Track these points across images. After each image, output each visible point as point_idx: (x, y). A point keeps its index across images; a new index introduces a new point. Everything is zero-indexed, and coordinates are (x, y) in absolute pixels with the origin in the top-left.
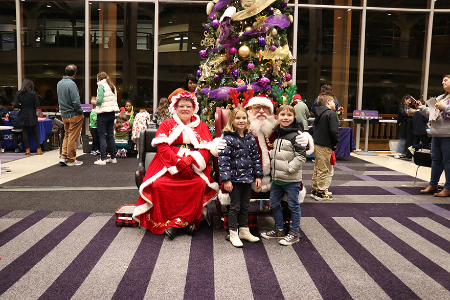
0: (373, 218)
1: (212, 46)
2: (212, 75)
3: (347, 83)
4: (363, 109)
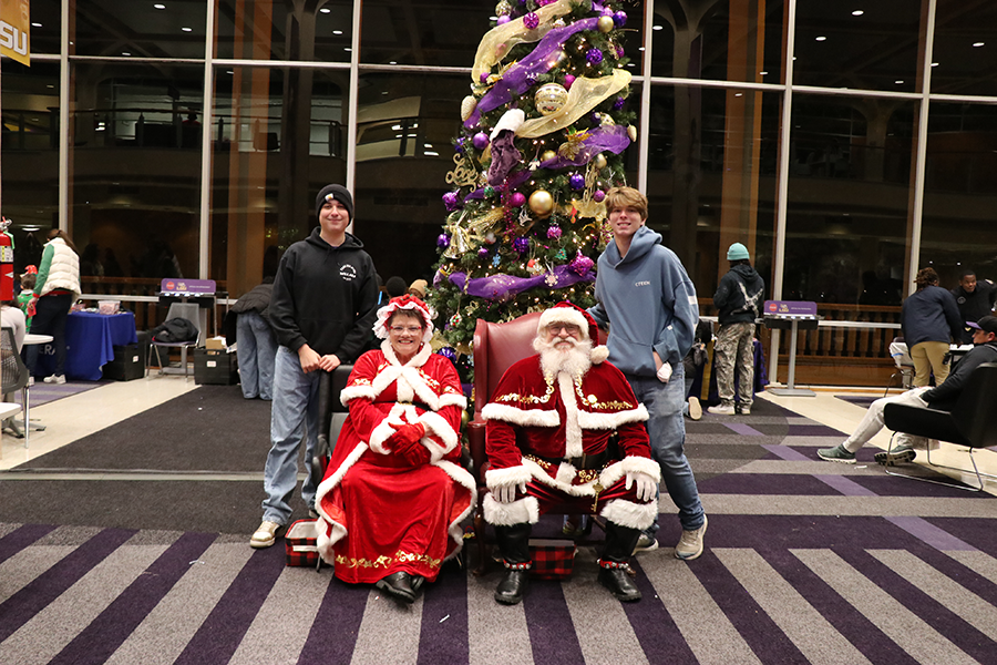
0: (794, 552)
1: (472, 186)
2: (473, 247)
4: (785, 297)
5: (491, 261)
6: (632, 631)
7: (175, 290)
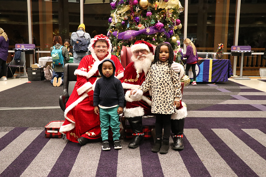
0: (244, 130)
2: (120, 21)
3: (227, 25)
4: (239, 45)
5: (127, 26)
6: (181, 158)
7: (20, 48)
